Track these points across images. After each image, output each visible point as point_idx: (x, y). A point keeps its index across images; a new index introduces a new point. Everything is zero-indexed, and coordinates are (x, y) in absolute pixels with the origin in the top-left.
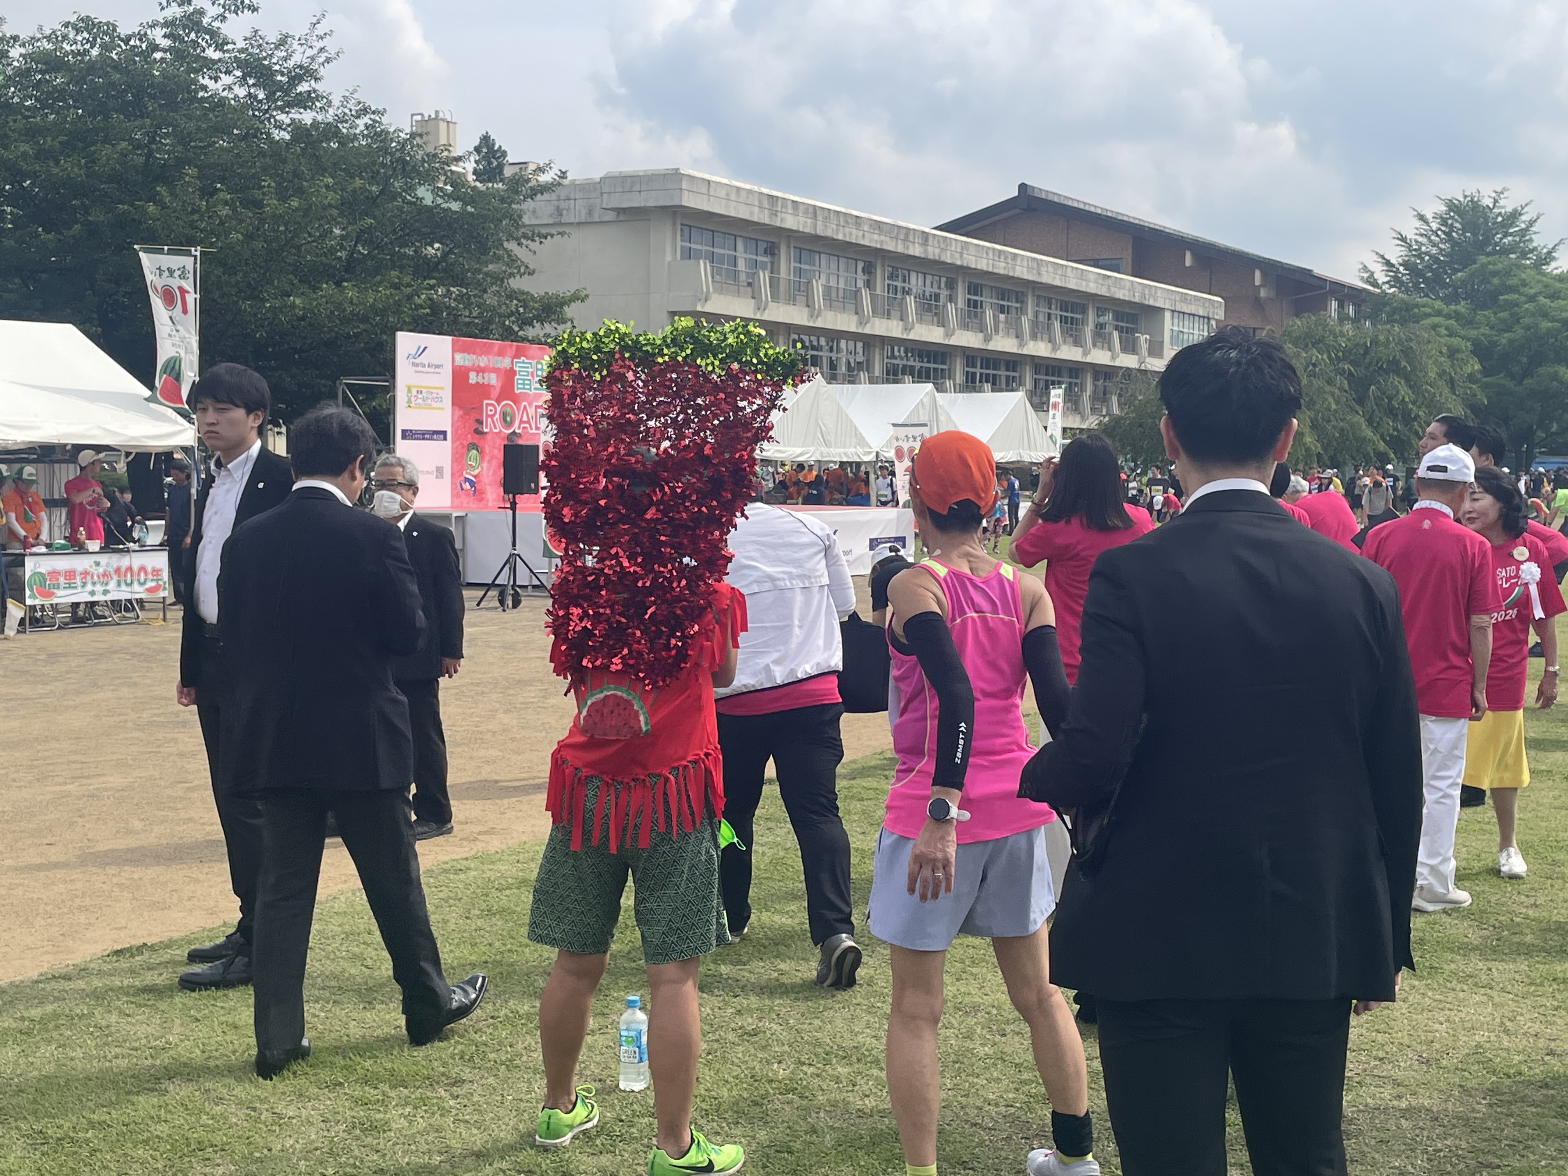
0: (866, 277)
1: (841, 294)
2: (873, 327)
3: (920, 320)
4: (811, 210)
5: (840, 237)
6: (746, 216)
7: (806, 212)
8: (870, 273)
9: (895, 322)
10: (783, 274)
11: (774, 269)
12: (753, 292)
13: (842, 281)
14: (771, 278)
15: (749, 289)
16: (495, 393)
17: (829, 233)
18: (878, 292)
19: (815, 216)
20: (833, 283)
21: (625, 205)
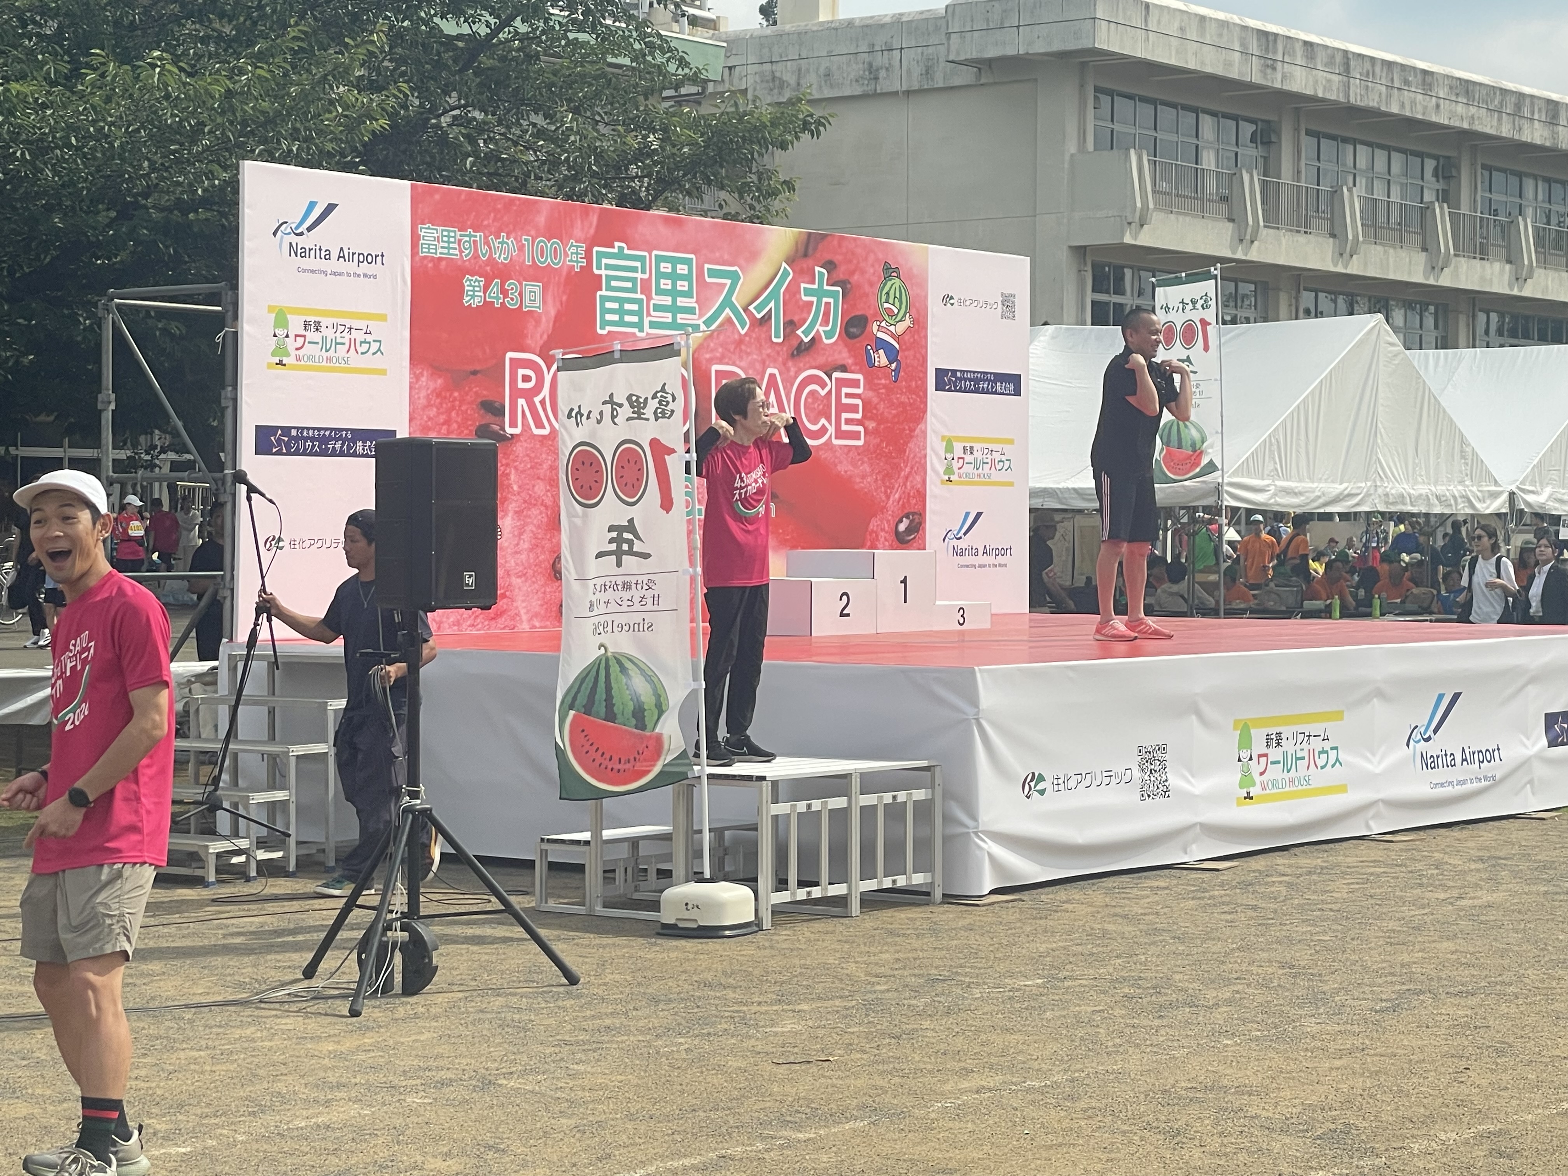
0: (1440, 186)
1: (1394, 218)
2: (1456, 274)
3: (1544, 263)
4: (1339, 58)
5: (1395, 109)
6: (1219, 71)
7: (1331, 62)
8: (1448, 178)
9: (1497, 266)
10: (1286, 178)
11: (1269, 167)
12: (1230, 210)
13: (1395, 190)
14: (1264, 185)
15: (1224, 207)
16: (538, 335)
17: (1372, 102)
18: (1464, 210)
19: (1347, 70)
20: (1379, 194)
21: (991, 53)
